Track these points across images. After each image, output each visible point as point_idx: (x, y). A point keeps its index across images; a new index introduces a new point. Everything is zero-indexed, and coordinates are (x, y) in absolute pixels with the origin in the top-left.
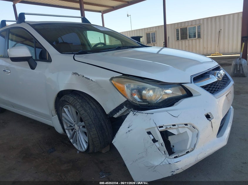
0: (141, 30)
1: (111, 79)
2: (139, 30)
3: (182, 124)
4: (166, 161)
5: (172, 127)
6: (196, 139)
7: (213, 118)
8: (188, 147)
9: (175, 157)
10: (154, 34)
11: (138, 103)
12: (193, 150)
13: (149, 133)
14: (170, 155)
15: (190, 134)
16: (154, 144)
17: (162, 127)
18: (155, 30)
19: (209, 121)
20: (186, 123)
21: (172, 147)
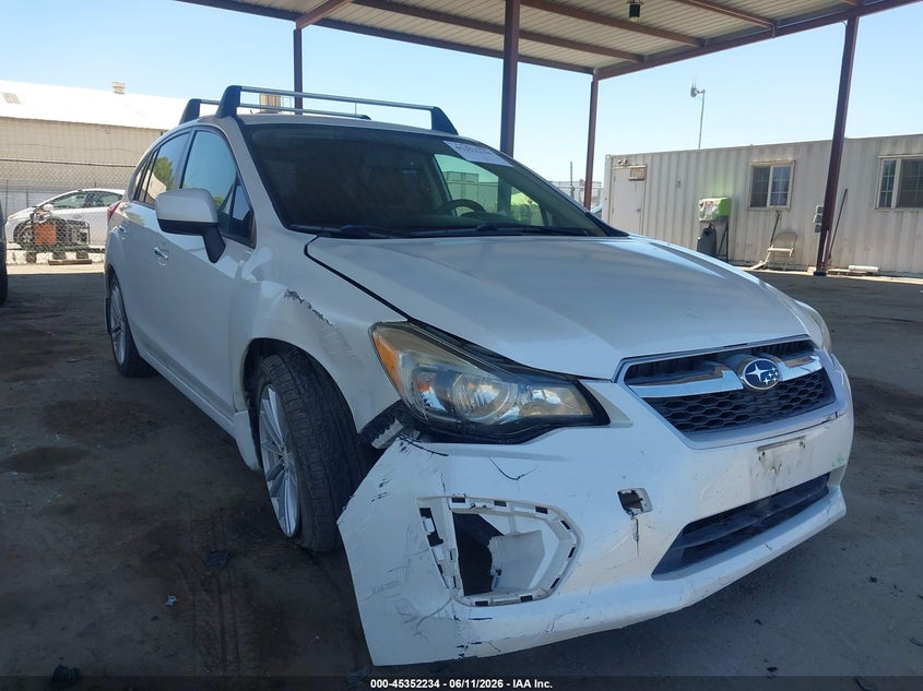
0: (734, 153)
1: (374, 328)
2: (729, 150)
3: (529, 506)
4: (449, 607)
5: (491, 505)
6: (567, 563)
7: (650, 510)
8: (534, 584)
9: (479, 604)
10: (786, 172)
11: (424, 412)
12: (547, 595)
13: (426, 513)
14: (467, 593)
15: (551, 542)
16: (431, 548)
17: (462, 500)
18: (790, 159)
19: (629, 517)
20: (543, 504)
21: (493, 571)
